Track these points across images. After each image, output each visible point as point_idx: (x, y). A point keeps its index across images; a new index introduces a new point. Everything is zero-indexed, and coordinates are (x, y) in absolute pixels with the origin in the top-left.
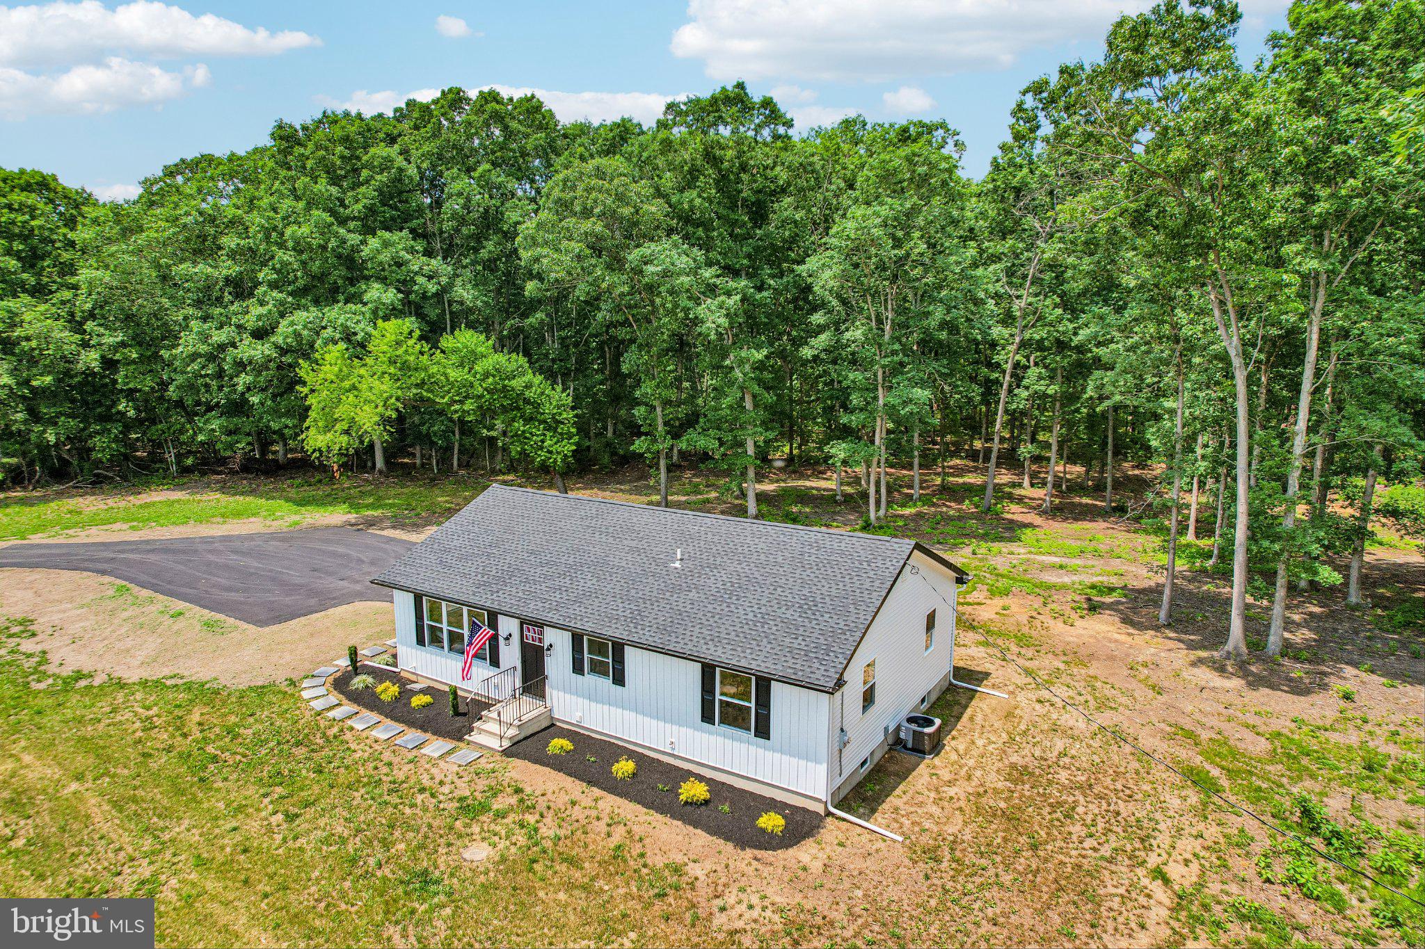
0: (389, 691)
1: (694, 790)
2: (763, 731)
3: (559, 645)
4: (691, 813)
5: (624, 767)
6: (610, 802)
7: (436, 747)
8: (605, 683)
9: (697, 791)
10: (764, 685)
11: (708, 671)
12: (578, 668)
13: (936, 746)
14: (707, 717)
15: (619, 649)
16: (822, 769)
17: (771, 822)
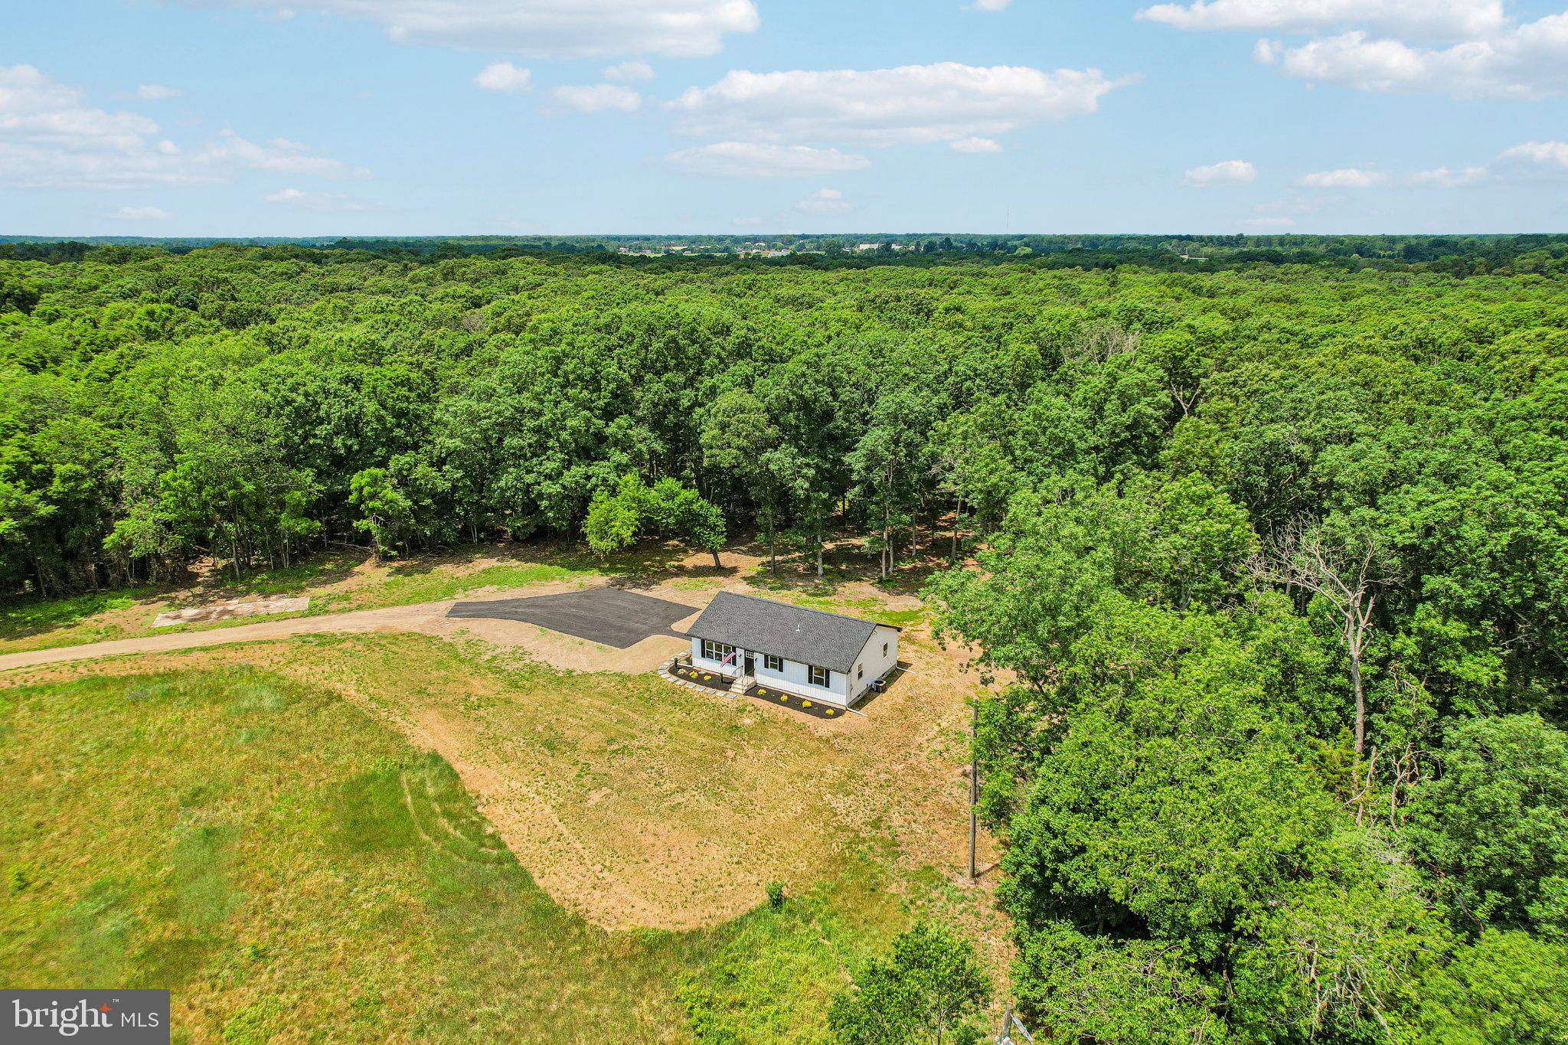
0: (694, 675)
1: (806, 704)
2: (827, 686)
3: (760, 659)
4: (807, 710)
5: (784, 698)
6: (781, 708)
7: (720, 693)
8: (776, 671)
9: (809, 704)
10: (828, 671)
11: (810, 668)
12: (766, 666)
13: (884, 690)
14: (810, 681)
15: (781, 660)
16: (844, 697)
17: (830, 712)
